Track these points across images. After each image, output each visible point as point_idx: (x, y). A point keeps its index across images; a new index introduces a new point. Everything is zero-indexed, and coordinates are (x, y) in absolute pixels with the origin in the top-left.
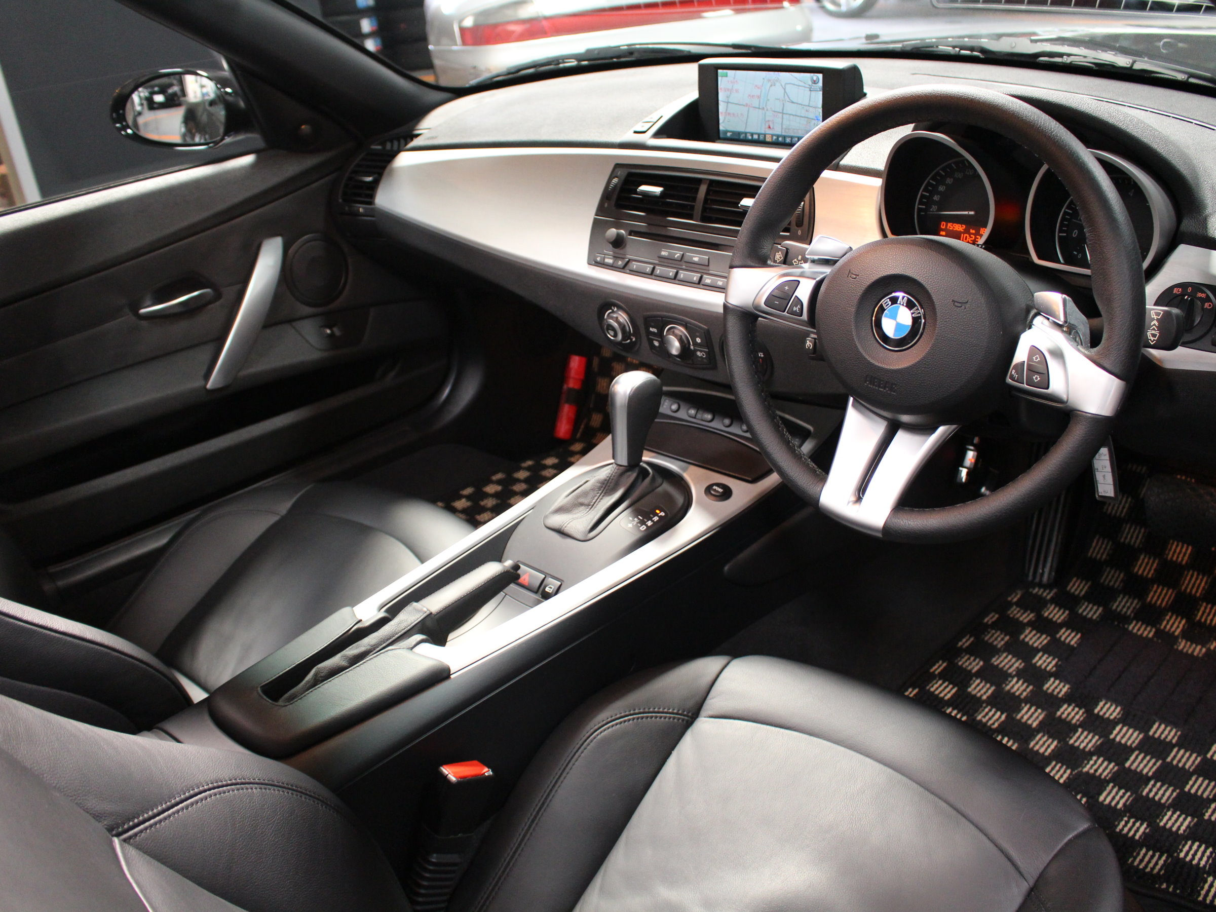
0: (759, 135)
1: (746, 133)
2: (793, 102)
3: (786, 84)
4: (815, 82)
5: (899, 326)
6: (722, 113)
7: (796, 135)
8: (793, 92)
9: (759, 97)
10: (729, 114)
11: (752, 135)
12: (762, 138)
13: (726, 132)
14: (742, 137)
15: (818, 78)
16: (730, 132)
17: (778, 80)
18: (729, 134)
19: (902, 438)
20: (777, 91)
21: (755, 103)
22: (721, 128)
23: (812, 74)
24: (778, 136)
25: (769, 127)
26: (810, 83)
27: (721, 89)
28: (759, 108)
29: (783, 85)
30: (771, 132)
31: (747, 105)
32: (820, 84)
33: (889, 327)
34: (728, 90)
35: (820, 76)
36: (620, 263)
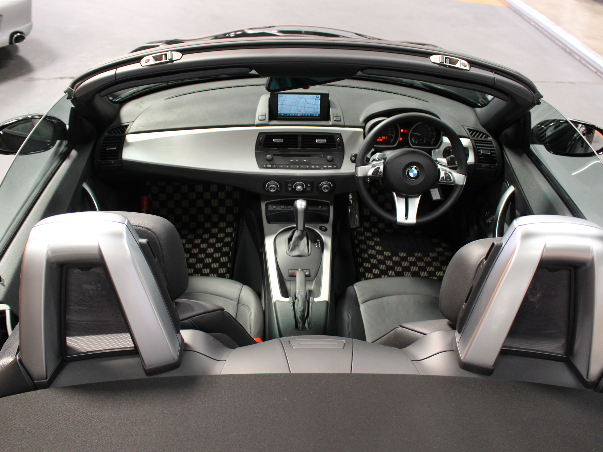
0: (295, 114)
1: (289, 114)
2: (309, 104)
3: (306, 98)
4: (317, 97)
5: (414, 174)
6: (279, 108)
7: (309, 113)
8: (309, 101)
9: (295, 102)
10: (283, 108)
11: (292, 114)
12: (296, 115)
13: (281, 114)
14: (288, 115)
15: (319, 96)
16: (283, 114)
17: (303, 97)
18: (282, 115)
19: (410, 200)
20: (303, 100)
21: (294, 104)
22: (279, 113)
23: (316, 95)
24: (302, 114)
25: (299, 112)
26: (316, 97)
27: (280, 100)
28: (295, 106)
29: (305, 98)
30: (300, 113)
31: (290, 105)
32: (320, 98)
33: (411, 175)
34: (283, 101)
35: (320, 96)
36: (274, 166)
